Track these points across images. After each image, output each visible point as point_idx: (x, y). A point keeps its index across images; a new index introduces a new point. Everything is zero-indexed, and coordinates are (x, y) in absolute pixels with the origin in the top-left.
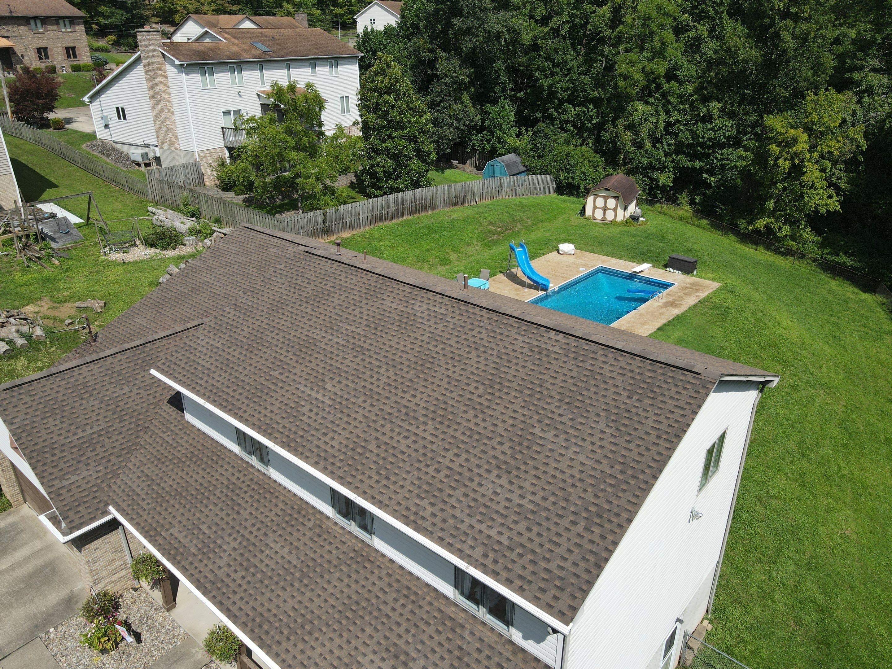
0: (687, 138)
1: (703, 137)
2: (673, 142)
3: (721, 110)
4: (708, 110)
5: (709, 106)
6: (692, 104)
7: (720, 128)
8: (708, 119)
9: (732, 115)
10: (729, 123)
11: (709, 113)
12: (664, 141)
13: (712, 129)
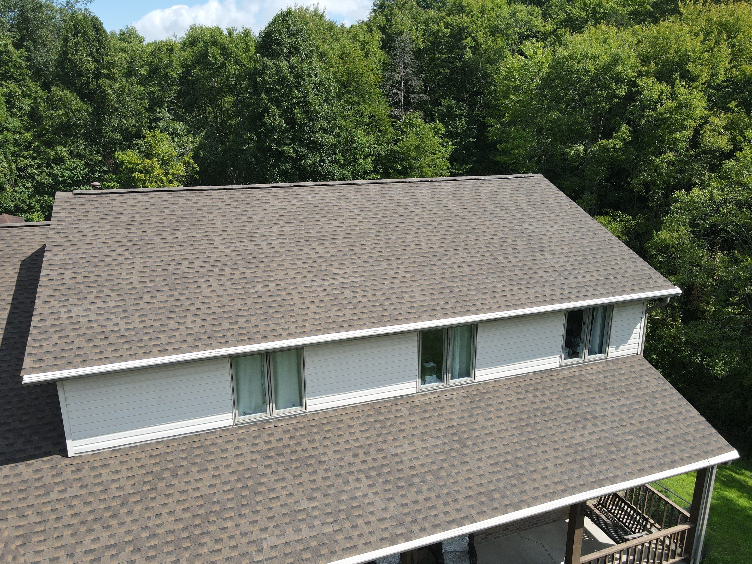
0: (46, 179)
1: (63, 176)
2: (29, 184)
3: (70, 153)
4: (57, 153)
5: (56, 150)
6: (36, 150)
7: (75, 168)
8: (59, 160)
9: (80, 156)
10: (81, 163)
11: (59, 156)
12: (20, 185)
13: (67, 169)
